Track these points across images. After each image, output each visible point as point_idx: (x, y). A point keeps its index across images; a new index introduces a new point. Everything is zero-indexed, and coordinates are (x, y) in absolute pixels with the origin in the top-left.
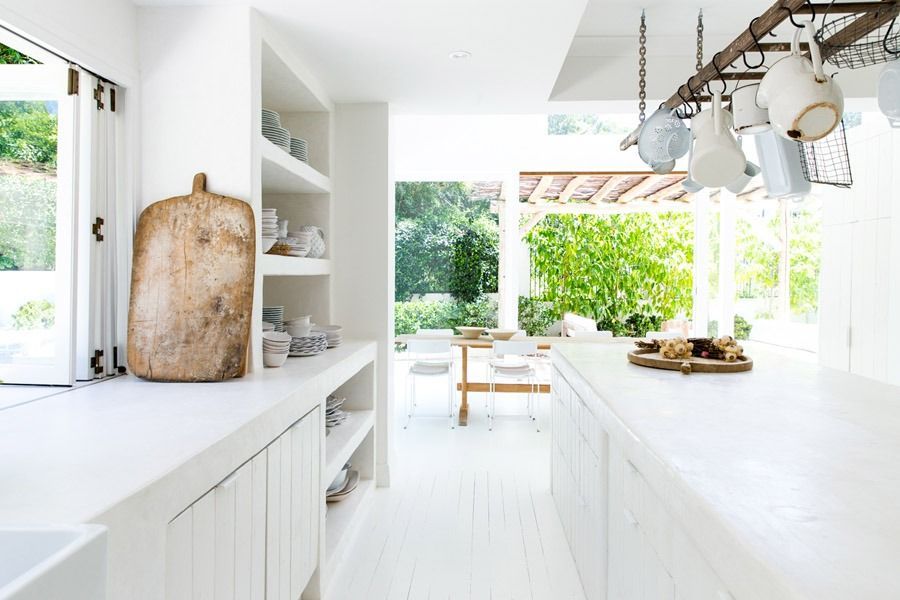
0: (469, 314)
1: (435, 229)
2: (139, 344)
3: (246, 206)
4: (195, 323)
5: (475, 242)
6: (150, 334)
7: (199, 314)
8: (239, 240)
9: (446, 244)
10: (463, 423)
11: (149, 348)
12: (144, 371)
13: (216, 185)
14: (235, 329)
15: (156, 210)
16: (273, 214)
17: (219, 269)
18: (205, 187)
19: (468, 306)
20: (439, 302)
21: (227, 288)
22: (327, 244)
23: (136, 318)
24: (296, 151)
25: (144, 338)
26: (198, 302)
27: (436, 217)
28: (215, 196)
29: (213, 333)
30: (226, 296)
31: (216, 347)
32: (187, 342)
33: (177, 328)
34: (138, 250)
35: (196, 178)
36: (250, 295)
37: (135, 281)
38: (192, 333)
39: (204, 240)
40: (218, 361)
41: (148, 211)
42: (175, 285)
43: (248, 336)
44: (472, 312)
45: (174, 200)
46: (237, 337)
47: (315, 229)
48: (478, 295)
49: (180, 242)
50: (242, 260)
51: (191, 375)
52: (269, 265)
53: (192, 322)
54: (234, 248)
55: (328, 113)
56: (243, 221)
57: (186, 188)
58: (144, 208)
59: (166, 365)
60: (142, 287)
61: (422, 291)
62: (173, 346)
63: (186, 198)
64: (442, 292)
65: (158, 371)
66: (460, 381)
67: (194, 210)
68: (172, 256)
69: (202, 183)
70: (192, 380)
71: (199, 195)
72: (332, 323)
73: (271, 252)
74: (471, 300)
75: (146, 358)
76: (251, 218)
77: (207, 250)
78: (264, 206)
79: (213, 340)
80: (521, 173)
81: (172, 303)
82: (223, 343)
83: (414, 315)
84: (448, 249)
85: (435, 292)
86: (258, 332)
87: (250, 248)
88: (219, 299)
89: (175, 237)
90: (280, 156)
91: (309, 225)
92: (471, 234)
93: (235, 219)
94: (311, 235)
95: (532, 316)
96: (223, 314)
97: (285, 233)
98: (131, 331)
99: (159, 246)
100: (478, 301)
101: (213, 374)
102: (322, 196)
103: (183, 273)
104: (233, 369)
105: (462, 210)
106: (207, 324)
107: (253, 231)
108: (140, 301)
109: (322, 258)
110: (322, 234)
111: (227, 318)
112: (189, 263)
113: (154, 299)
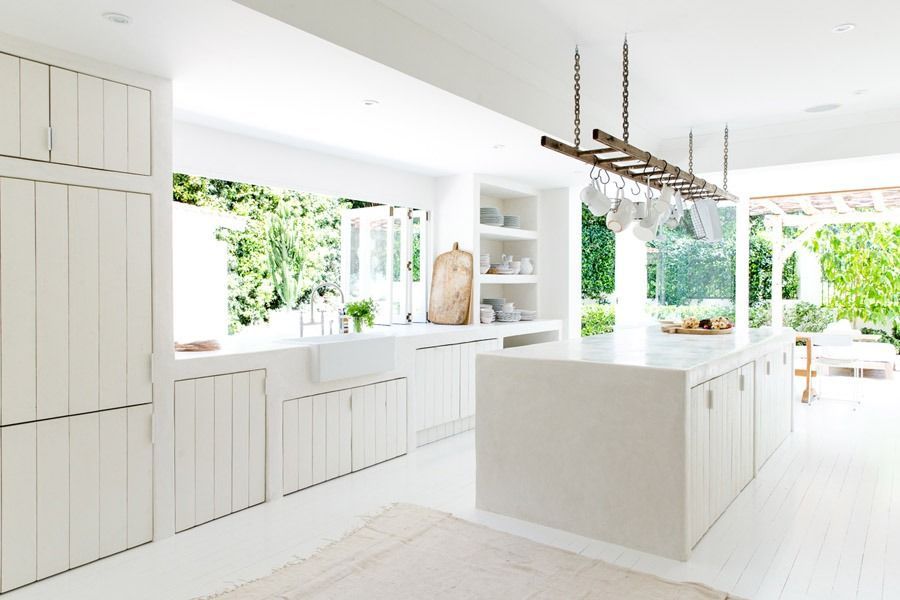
2: (433, 310)
3: (470, 255)
4: (450, 302)
6: (436, 306)
7: (451, 299)
8: (466, 269)
11: (435, 312)
12: (434, 320)
13: (461, 247)
14: (463, 304)
15: (441, 257)
16: (487, 257)
17: (460, 281)
18: (457, 248)
21: (461, 288)
22: (535, 267)
23: (432, 300)
24: (508, 222)
25: (434, 308)
26: (451, 294)
28: (460, 251)
29: (456, 306)
30: (461, 291)
31: (456, 312)
32: (447, 309)
33: (444, 304)
34: (434, 274)
35: (455, 244)
37: (432, 286)
38: (449, 306)
39: (455, 270)
40: (457, 318)
41: (438, 259)
42: (445, 287)
45: (446, 254)
46: (464, 308)
47: (527, 259)
49: (448, 270)
50: (467, 277)
51: (448, 322)
54: (464, 272)
55: (534, 197)
56: (469, 262)
57: (450, 248)
58: (436, 257)
59: (441, 318)
60: (435, 288)
62: (443, 311)
63: (450, 253)
65: (437, 321)
67: (453, 257)
68: (445, 276)
69: (457, 247)
70: (449, 324)
71: (455, 251)
75: (434, 315)
76: (472, 260)
77: (456, 274)
78: (482, 253)
79: (456, 310)
81: (444, 294)
82: (459, 310)
86: (477, 308)
87: (471, 272)
88: (458, 293)
89: (445, 268)
91: (522, 258)
93: (465, 260)
94: (522, 262)
96: (459, 299)
98: (430, 306)
99: (440, 272)
101: (455, 322)
103: (447, 283)
104: (464, 321)
106: (454, 303)
107: (472, 265)
108: (434, 294)
109: (532, 274)
110: (532, 262)
111: (461, 301)
112: (450, 279)
113: (438, 293)
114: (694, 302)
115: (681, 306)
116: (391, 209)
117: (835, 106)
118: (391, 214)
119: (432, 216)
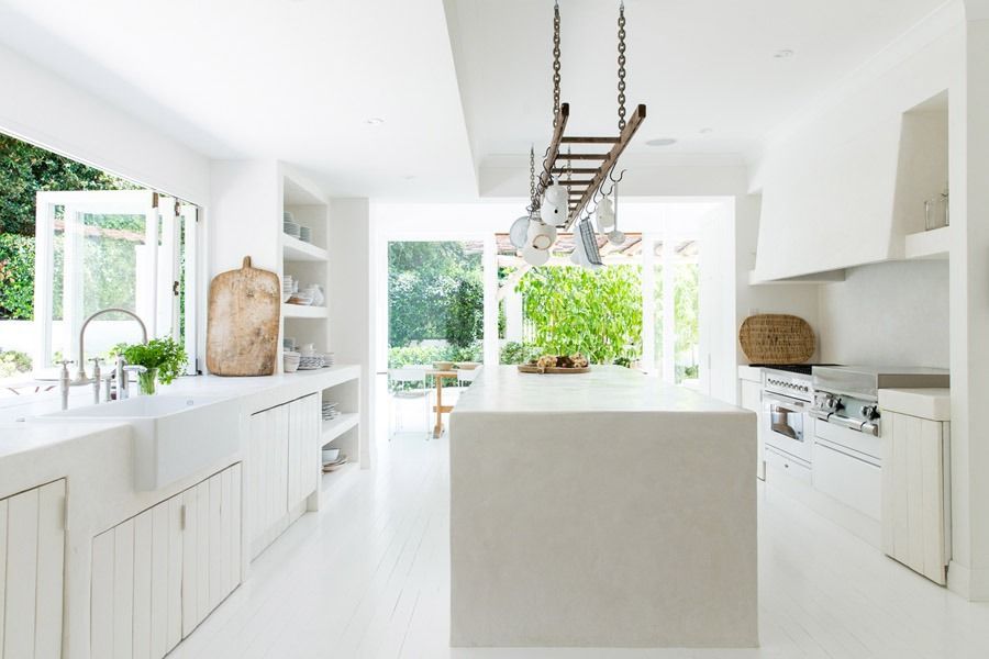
0: (462, 358)
1: (432, 280)
2: (213, 356)
3: (274, 275)
4: (246, 343)
5: (469, 292)
6: (219, 350)
7: (248, 338)
8: (270, 296)
9: (442, 294)
10: (436, 437)
11: (218, 358)
12: (216, 371)
13: (256, 263)
14: (268, 346)
15: (221, 278)
16: (290, 279)
17: (259, 312)
18: (250, 264)
19: (462, 351)
20: (435, 348)
21: (264, 323)
22: (325, 297)
23: (210, 340)
24: (304, 237)
25: (216, 352)
26: (248, 331)
27: (433, 269)
28: (256, 270)
29: (256, 348)
30: (263, 327)
31: (257, 356)
32: (241, 354)
33: (235, 346)
34: (211, 302)
35: (245, 259)
36: (277, 326)
37: (210, 319)
38: (244, 349)
39: (250, 296)
40: (259, 365)
41: (217, 278)
42: (233, 322)
43: (276, 351)
44: (465, 356)
45: (232, 272)
46: (270, 350)
47: (317, 286)
48: (472, 340)
49: (236, 297)
50: (273, 307)
51: (242, 373)
52: (288, 311)
53: (244, 343)
54: (268, 300)
55: (325, 206)
56: (273, 284)
58: (213, 277)
59: (229, 367)
60: (214, 323)
61: (419, 337)
62: (233, 356)
63: (239, 271)
64: (439, 339)
65: (224, 371)
66: (436, 404)
67: (243, 278)
68: (231, 305)
69: (248, 262)
70: (244, 376)
71: (246, 269)
72: (329, 351)
73: (289, 302)
74: (465, 345)
75: (217, 363)
76: (278, 282)
77: (252, 302)
78: (285, 274)
79: (256, 353)
80: (497, 234)
81: (232, 332)
82: (262, 354)
83: (411, 359)
84: (442, 298)
85: (432, 338)
86: (281, 352)
87: (278, 300)
88: (259, 329)
89: (233, 294)
90: (294, 243)
91: (314, 283)
92: (464, 284)
93: (268, 283)
94: (314, 290)
95: (523, 360)
96: (261, 338)
97: (296, 289)
98: (208, 349)
99: (223, 300)
100: (472, 347)
101: (256, 372)
102: (321, 263)
103: (237, 316)
104: (267, 370)
105: (458, 262)
106: (253, 344)
107: (279, 290)
108: (213, 331)
109: (322, 306)
110: (322, 290)
111: (264, 340)
112: (241, 309)
113: (222, 331)
114: (414, 342)
115: (405, 348)
116: (155, 195)
117: (672, 141)
118: (155, 204)
119: (205, 215)
